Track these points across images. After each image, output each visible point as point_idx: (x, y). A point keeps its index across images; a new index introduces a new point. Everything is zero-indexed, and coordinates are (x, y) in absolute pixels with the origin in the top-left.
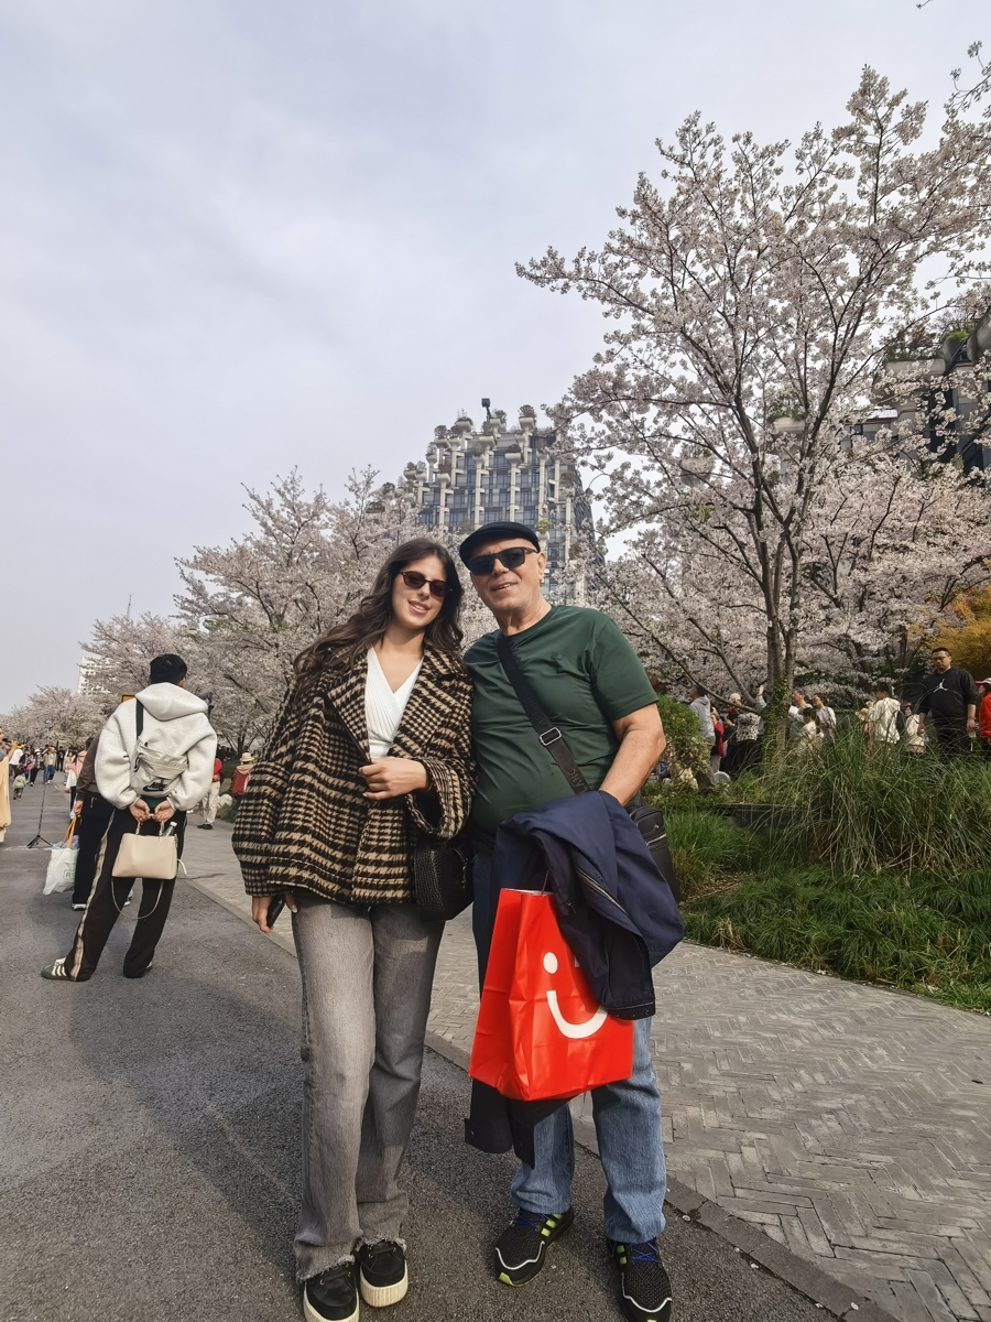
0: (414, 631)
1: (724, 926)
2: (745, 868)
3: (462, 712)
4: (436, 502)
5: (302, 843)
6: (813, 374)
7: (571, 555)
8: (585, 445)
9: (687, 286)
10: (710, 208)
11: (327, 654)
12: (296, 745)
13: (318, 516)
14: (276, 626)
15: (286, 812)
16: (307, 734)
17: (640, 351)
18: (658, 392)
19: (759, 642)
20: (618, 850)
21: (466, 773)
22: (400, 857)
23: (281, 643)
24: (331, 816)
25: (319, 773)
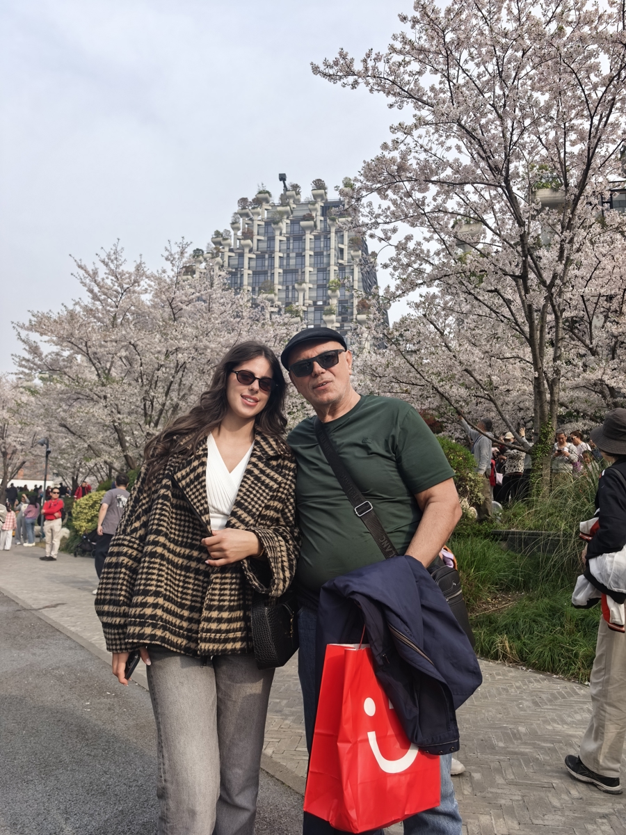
0: (246, 419)
1: (501, 642)
2: (518, 587)
3: (287, 487)
4: (241, 265)
5: (155, 606)
6: (572, 157)
7: (358, 310)
8: (373, 221)
9: (461, 81)
10: (480, 14)
11: (173, 442)
12: (148, 521)
13: (138, 282)
14: (104, 381)
15: (141, 579)
16: (158, 511)
17: (420, 137)
18: (437, 174)
19: (525, 387)
20: (423, 606)
21: (291, 539)
22: (239, 614)
23: (109, 395)
24: (179, 580)
25: (168, 544)
